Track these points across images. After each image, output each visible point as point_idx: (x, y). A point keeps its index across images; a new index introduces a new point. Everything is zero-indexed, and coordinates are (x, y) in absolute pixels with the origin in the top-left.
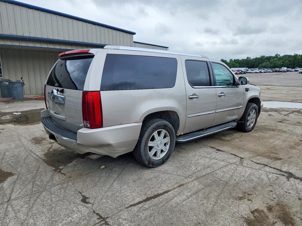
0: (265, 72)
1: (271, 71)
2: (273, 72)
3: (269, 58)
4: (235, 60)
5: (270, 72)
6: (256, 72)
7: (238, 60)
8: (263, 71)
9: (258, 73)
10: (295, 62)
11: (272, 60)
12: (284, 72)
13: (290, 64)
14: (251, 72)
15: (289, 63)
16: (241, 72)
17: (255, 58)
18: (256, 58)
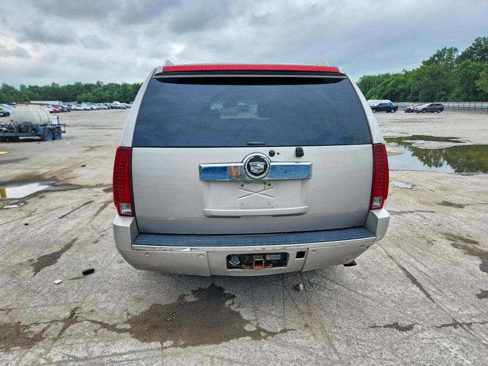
0: (98, 109)
1: (105, 107)
2: (109, 108)
3: (89, 87)
4: (30, 86)
5: (105, 109)
6: (85, 109)
7: (36, 87)
8: (94, 107)
9: (88, 110)
10: (127, 94)
11: (95, 90)
12: (123, 108)
13: (121, 97)
14: (78, 108)
15: (119, 95)
16: (61, 108)
17: (66, 85)
18: (69, 86)
